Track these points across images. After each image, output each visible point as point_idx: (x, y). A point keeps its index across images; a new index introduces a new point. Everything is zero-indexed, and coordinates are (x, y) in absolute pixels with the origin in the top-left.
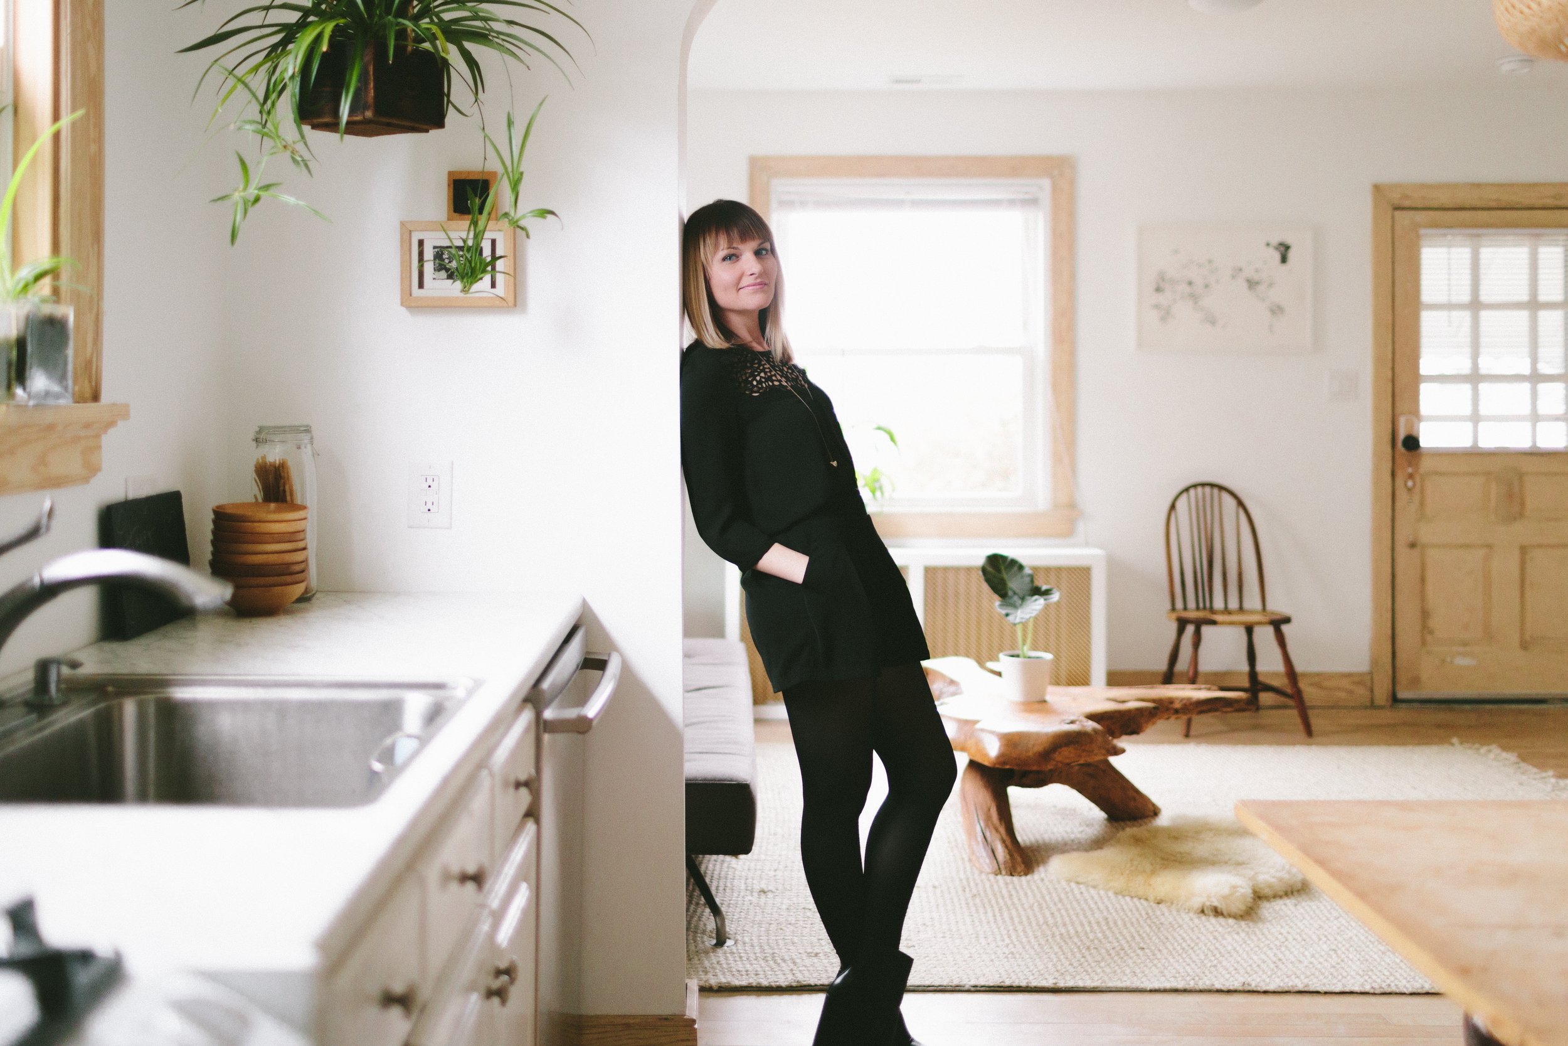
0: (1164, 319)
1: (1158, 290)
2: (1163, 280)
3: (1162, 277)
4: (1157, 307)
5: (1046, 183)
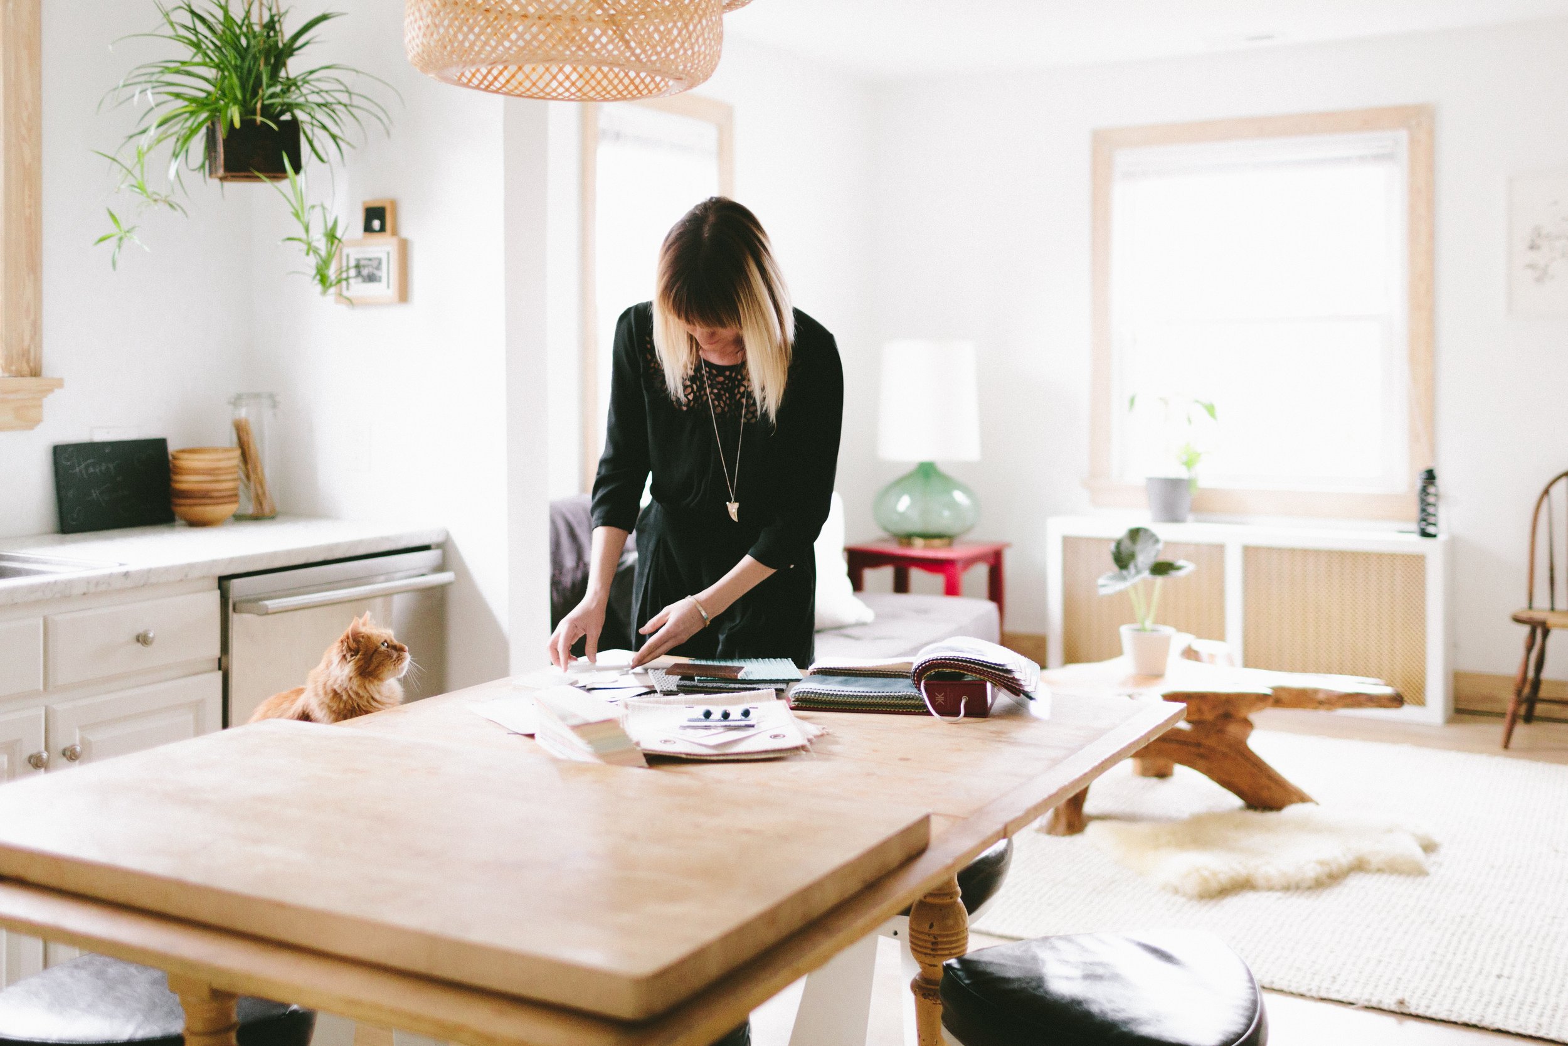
0: (1539, 280)
1: (1532, 247)
2: (1539, 235)
3: (1538, 232)
4: (1531, 266)
5: (1403, 135)
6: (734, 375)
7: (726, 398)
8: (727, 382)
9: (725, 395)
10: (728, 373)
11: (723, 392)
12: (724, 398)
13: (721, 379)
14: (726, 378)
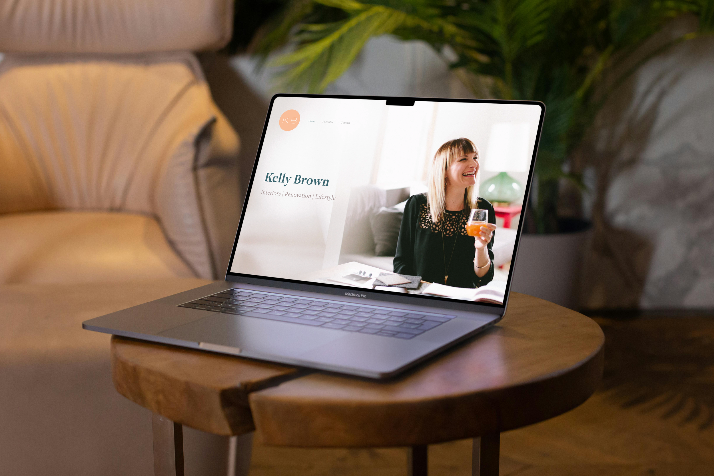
6: (459, 215)
7: (456, 225)
8: (456, 218)
9: (455, 223)
10: (457, 214)
11: (454, 222)
12: (455, 225)
13: (454, 217)
14: (456, 216)
